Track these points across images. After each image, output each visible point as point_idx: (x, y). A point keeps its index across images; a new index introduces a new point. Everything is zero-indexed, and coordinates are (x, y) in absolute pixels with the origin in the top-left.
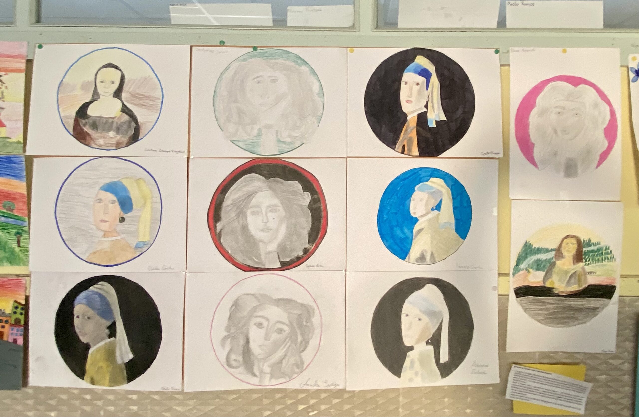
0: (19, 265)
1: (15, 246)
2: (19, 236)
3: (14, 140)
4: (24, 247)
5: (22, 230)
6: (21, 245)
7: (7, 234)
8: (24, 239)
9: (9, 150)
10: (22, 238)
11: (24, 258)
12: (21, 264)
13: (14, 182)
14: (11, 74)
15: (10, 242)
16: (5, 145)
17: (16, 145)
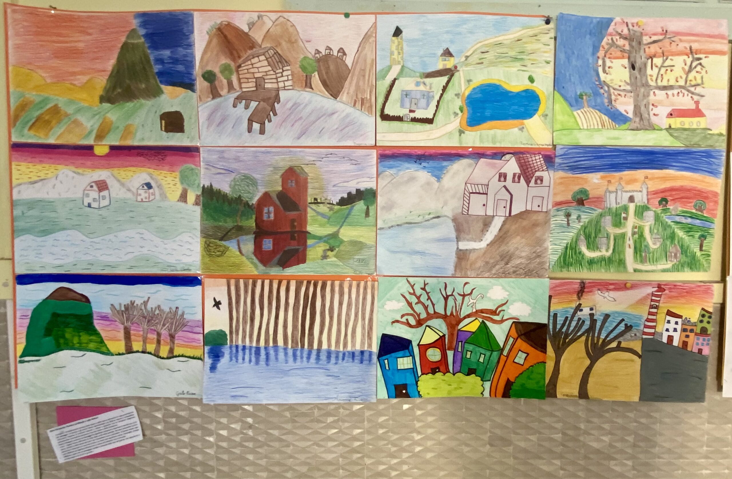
0: (699, 271)
1: (697, 250)
2: (702, 238)
3: (715, 131)
4: (705, 251)
5: (708, 232)
6: (704, 248)
7: (691, 237)
8: (707, 243)
9: (710, 142)
10: (705, 241)
11: (705, 263)
12: (701, 269)
13: (709, 179)
14: (712, 57)
15: (692, 246)
16: (705, 137)
17: (716, 137)
